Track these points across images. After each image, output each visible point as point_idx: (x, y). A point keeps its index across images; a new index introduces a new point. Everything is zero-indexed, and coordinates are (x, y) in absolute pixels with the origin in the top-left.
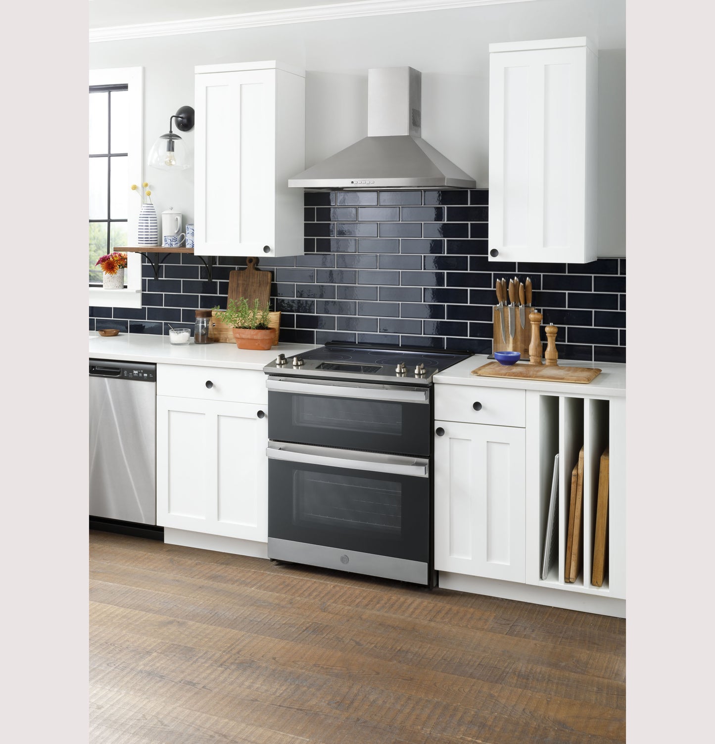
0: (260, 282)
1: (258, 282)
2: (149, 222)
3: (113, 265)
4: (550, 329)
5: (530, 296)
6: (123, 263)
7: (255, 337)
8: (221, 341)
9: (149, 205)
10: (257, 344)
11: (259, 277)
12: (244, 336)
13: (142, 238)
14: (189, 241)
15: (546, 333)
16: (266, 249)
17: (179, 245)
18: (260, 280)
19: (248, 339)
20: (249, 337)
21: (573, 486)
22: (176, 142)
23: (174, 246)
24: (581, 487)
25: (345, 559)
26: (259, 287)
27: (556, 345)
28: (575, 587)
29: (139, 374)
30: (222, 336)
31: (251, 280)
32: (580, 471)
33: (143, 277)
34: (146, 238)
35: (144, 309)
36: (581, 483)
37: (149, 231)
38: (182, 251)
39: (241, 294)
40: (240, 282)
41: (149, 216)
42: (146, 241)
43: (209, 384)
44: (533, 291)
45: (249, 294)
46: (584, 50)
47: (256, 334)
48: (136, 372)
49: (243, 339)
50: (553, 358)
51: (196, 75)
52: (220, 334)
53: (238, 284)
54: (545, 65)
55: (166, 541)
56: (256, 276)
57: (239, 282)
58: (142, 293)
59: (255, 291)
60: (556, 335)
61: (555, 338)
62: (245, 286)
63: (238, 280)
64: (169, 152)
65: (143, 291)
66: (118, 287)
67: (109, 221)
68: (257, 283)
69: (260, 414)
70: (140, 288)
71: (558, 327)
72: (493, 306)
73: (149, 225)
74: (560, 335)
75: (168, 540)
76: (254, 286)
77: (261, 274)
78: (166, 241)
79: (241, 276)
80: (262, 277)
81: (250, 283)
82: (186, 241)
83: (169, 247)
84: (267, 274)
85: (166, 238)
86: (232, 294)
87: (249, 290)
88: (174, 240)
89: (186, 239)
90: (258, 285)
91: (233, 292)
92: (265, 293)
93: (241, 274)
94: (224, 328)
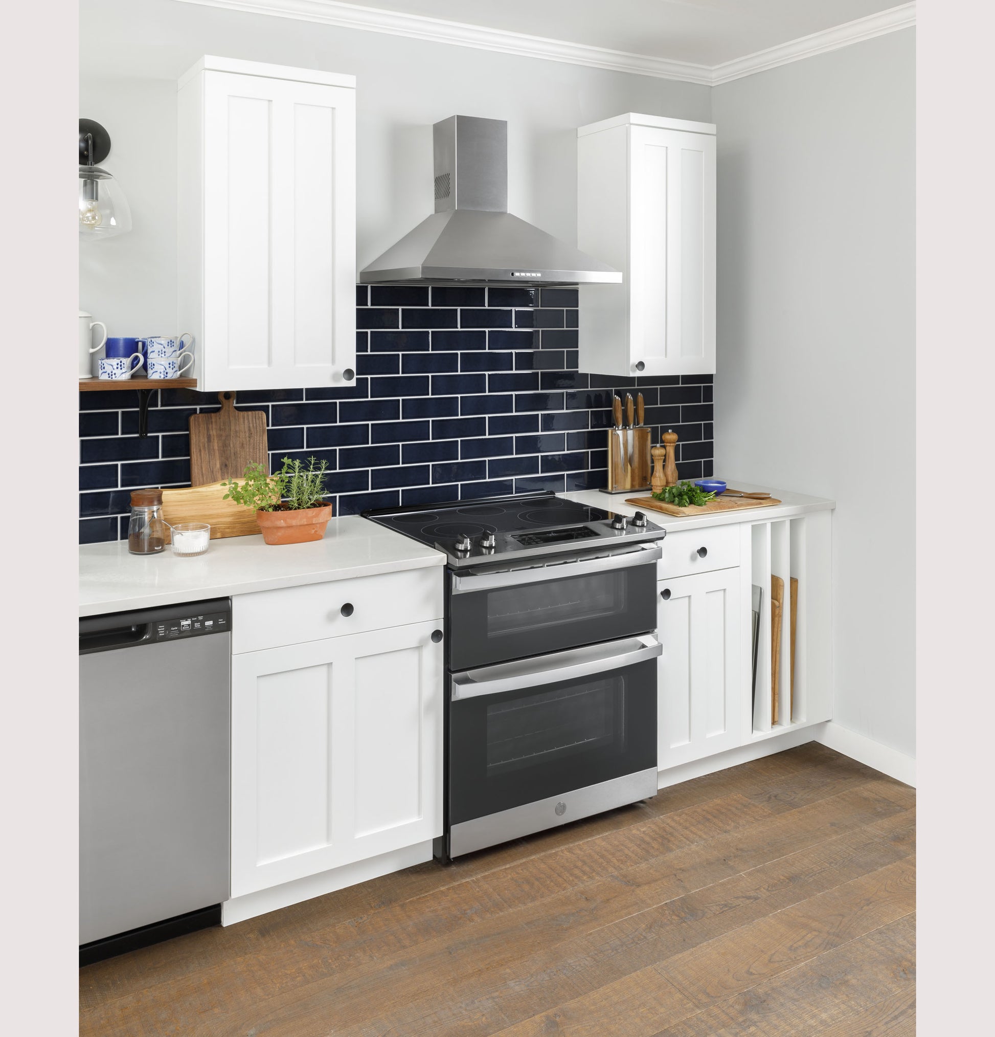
0: (250, 430)
1: (247, 429)
5: (641, 413)
11: (246, 421)
14: (156, 368)
16: (349, 373)
17: (127, 374)
18: (249, 427)
26: (249, 437)
29: (193, 627)
31: (233, 428)
38: (139, 385)
40: (213, 433)
44: (645, 407)
45: (232, 451)
48: (185, 623)
53: (209, 437)
56: (242, 420)
57: (211, 433)
59: (242, 446)
62: (223, 438)
63: (208, 429)
68: (245, 432)
76: (239, 437)
77: (250, 417)
78: (104, 368)
79: (212, 422)
80: (253, 421)
81: (232, 433)
82: (149, 366)
83: (110, 379)
84: (260, 415)
85: (103, 362)
86: (201, 455)
87: (232, 446)
88: (119, 366)
89: (148, 364)
90: (247, 435)
91: (200, 451)
92: (261, 447)
93: (213, 420)
94: (179, 518)
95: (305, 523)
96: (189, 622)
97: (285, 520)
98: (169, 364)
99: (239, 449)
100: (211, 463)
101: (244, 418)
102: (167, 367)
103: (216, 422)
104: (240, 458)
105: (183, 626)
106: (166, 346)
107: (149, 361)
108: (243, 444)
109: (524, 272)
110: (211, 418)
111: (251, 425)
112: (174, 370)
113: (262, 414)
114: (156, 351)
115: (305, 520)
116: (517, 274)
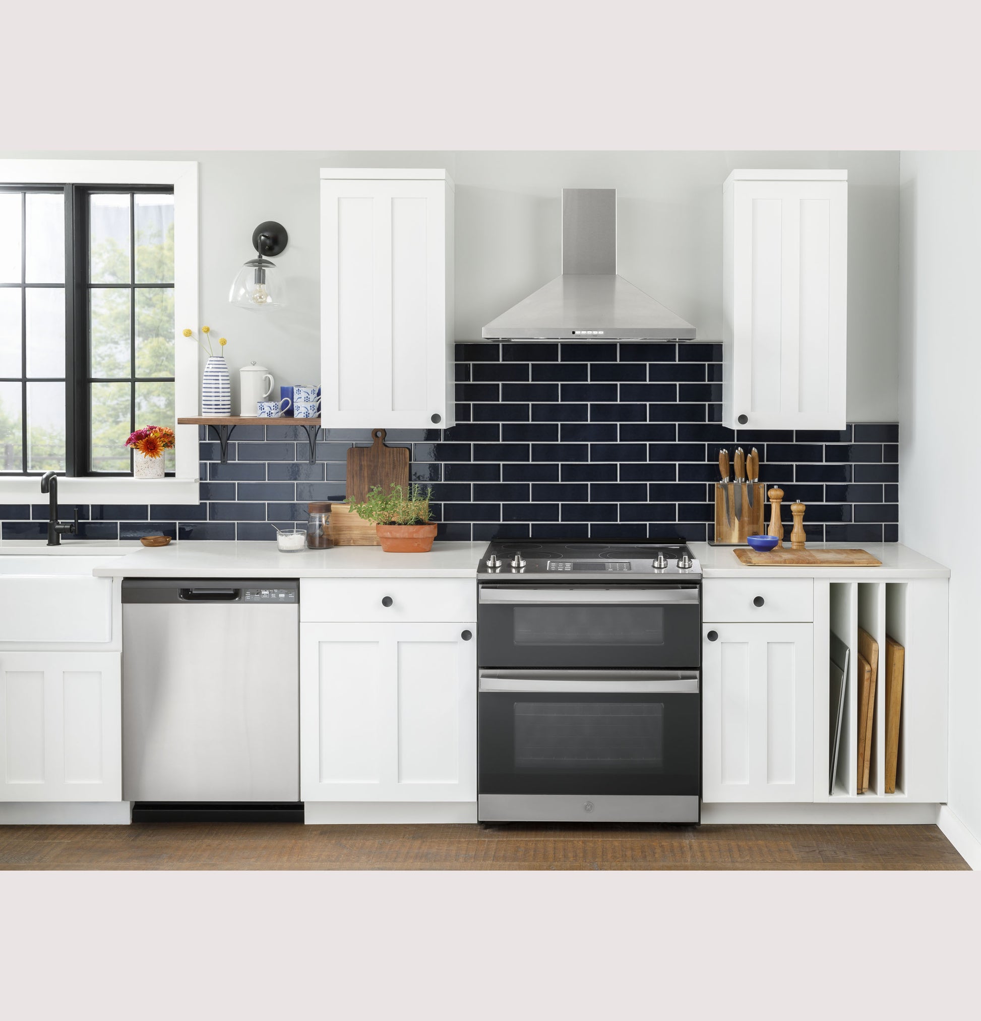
0: (394, 463)
1: (392, 462)
2: (220, 382)
3: (156, 444)
4: (797, 507)
6: (169, 440)
7: (415, 536)
8: (341, 543)
9: (219, 359)
10: (416, 544)
11: (391, 456)
12: (398, 535)
13: (211, 405)
15: (792, 512)
16: (436, 418)
17: (280, 414)
18: (394, 460)
19: (404, 538)
20: (406, 535)
21: (866, 684)
22: (268, 271)
23: (273, 416)
24: (875, 683)
25: (588, 808)
26: (393, 469)
27: (804, 525)
28: (868, 798)
29: (270, 596)
30: (342, 537)
31: (380, 460)
32: (874, 666)
33: (201, 459)
34: (216, 405)
35: (203, 505)
36: (875, 680)
37: (221, 394)
39: (366, 480)
40: (365, 463)
41: (220, 374)
42: (216, 409)
43: (387, 601)
45: (379, 478)
46: (845, 185)
47: (417, 532)
48: (264, 592)
49: (396, 538)
50: (800, 540)
51: (321, 181)
52: (339, 534)
53: (361, 466)
54: (801, 199)
55: (308, 821)
56: (388, 454)
57: (363, 463)
58: (200, 483)
59: (387, 475)
60: (804, 514)
61: (802, 517)
62: (372, 468)
63: (360, 460)
64: (258, 285)
65: (201, 479)
66: (159, 476)
67: (133, 380)
68: (390, 464)
69: (466, 635)
70: (197, 475)
71: (806, 505)
72: (715, 483)
73: (221, 386)
74: (809, 514)
75: (311, 818)
76: (385, 468)
77: (395, 452)
78: (263, 409)
79: (364, 455)
80: (397, 456)
81: (379, 465)
82: (295, 408)
83: (268, 417)
84: (403, 451)
85: (263, 404)
86: (353, 480)
87: (378, 474)
88: (275, 407)
89: (294, 407)
90: (392, 466)
91: (353, 477)
92: (402, 477)
93: (365, 453)
94: (346, 527)
95: (407, 537)
96: (267, 592)
97: (391, 533)
98: (311, 407)
99: (384, 478)
100: (361, 487)
101: (390, 453)
102: (309, 408)
103: (367, 455)
104: (385, 484)
105: (263, 594)
106: (310, 394)
107: (295, 404)
108: (387, 474)
109: (596, 331)
110: (364, 451)
111: (395, 459)
112: (314, 411)
113: (405, 451)
114: (303, 398)
115: (407, 534)
116: (577, 333)
